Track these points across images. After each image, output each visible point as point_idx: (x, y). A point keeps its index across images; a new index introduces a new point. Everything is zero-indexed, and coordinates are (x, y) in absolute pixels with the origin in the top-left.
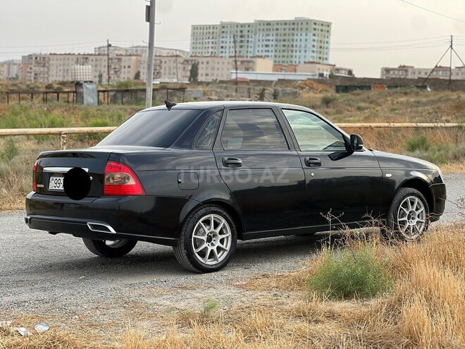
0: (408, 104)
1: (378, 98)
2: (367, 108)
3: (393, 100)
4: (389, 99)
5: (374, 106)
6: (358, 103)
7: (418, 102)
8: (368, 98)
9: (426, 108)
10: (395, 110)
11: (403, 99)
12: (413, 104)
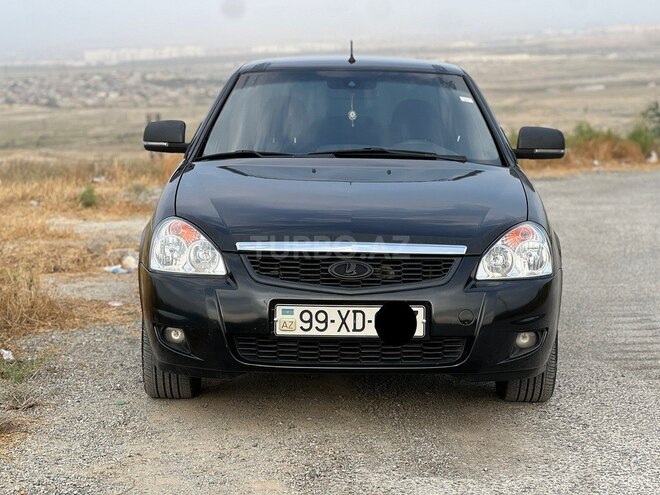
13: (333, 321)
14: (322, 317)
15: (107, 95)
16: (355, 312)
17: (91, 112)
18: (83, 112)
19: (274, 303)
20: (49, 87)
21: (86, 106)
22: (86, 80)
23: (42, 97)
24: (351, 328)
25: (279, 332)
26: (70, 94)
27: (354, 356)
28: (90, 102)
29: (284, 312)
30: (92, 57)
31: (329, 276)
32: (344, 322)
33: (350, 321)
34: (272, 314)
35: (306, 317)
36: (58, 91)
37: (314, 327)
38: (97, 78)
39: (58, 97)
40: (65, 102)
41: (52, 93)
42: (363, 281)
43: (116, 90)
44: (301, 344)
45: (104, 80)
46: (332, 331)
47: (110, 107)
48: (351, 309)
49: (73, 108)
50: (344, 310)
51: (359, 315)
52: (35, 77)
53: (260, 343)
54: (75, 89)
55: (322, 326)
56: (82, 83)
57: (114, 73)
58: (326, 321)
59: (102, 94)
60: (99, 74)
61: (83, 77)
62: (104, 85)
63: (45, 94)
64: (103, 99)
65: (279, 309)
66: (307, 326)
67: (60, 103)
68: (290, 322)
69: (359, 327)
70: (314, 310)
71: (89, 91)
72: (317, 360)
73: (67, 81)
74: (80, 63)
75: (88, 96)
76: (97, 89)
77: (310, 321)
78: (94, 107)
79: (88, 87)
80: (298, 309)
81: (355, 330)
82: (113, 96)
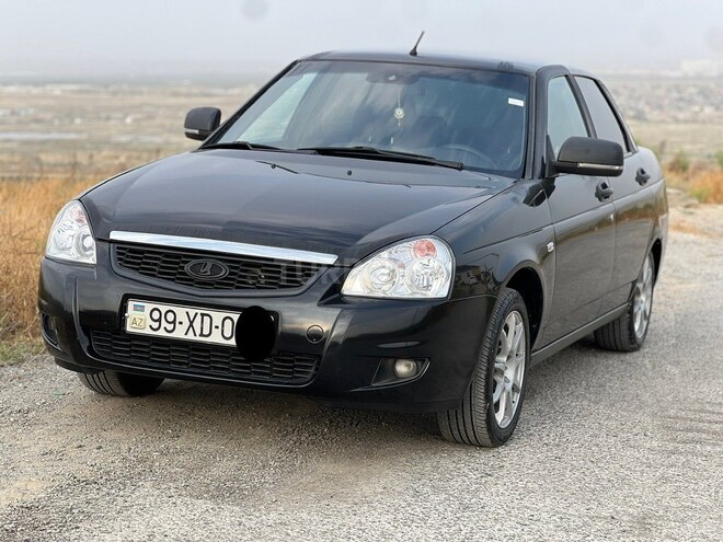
13: (181, 323)
14: (170, 317)
15: (702, 110)
16: (203, 315)
17: (682, 127)
18: (672, 127)
19: (126, 298)
20: (639, 99)
21: (677, 121)
22: (679, 91)
23: (631, 108)
24: (198, 332)
25: (129, 329)
26: (660, 107)
27: (204, 363)
28: (681, 116)
29: (136, 308)
30: (689, 67)
31: (185, 274)
32: (191, 325)
33: (197, 324)
34: (124, 309)
35: (156, 315)
36: (648, 103)
37: (162, 327)
38: (693, 90)
39: (647, 109)
40: (654, 115)
41: (642, 105)
42: (218, 283)
43: (712, 104)
44: (153, 344)
45: (700, 93)
46: (179, 333)
47: (704, 122)
48: (199, 312)
49: (663, 122)
50: (192, 312)
51: (206, 319)
52: (625, 87)
53: (116, 339)
54: (666, 102)
55: (170, 327)
56: (675, 95)
57: (712, 85)
58: (174, 322)
59: (696, 108)
60: (695, 86)
61: (678, 89)
62: (700, 99)
63: (633, 105)
64: (696, 113)
65: (131, 304)
66: (156, 325)
67: (648, 116)
68: (140, 319)
69: (206, 332)
70: (164, 308)
71: (682, 104)
72: (168, 363)
73: (661, 92)
74: (677, 74)
75: (680, 109)
76: (691, 102)
77: (159, 320)
78: (686, 122)
79: (681, 99)
80: (149, 306)
81: (201, 335)
82: (708, 110)
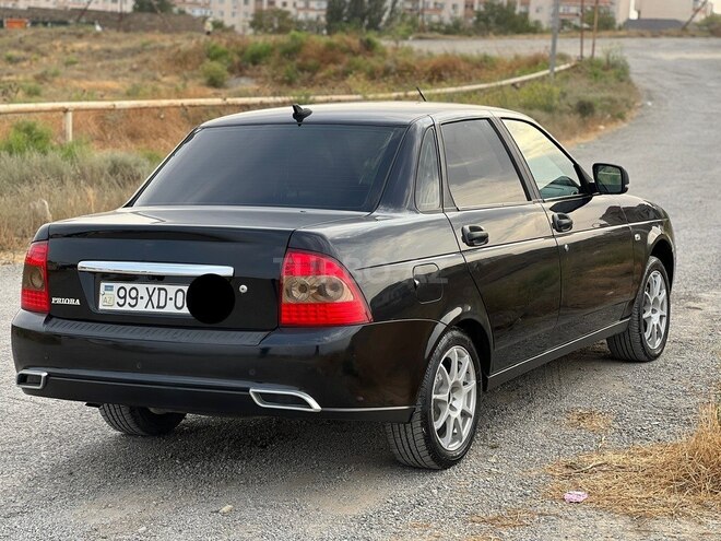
0: (93, 54)
1: (38, 43)
2: (24, 59)
3: (65, 47)
4: (58, 43)
5: (35, 56)
6: (7, 50)
7: (109, 51)
8: (21, 42)
9: (125, 60)
10: (73, 63)
11: (81, 45)
12: (101, 53)
